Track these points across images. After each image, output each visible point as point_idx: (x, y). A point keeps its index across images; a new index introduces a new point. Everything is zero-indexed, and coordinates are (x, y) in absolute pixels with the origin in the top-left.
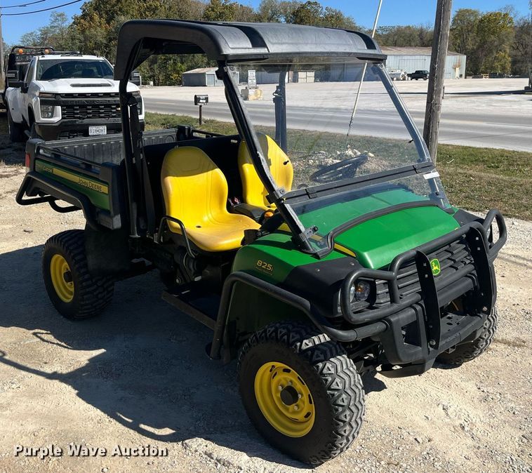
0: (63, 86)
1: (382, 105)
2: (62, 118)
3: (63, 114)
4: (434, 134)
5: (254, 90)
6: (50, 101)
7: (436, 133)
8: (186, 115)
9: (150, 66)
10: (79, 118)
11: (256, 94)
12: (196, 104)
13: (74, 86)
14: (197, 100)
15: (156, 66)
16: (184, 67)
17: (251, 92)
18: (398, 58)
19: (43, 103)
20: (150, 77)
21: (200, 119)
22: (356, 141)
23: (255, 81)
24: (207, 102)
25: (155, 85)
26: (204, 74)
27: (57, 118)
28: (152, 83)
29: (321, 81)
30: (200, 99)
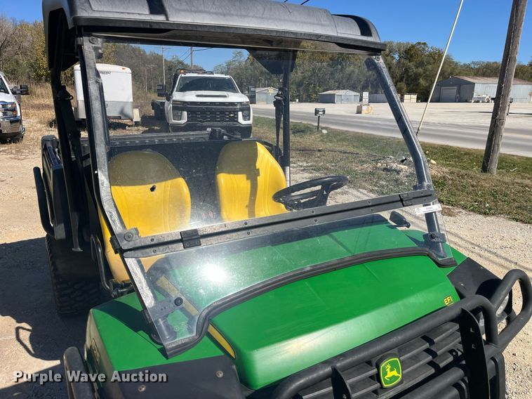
0: (191, 96)
1: (465, 121)
2: (188, 121)
3: (188, 118)
4: (496, 146)
5: (366, 107)
6: (180, 107)
7: (498, 145)
8: (309, 123)
9: (297, 88)
10: (200, 121)
11: (368, 109)
12: (316, 115)
13: (198, 96)
14: (317, 112)
15: (301, 89)
16: (320, 90)
17: (364, 108)
18: (485, 85)
19: (174, 108)
20: (297, 96)
21: (318, 127)
22: (434, 148)
23: (367, 100)
24: (324, 113)
25: (299, 101)
26: (334, 94)
27: (184, 120)
28: (297, 100)
29: (421, 102)
30: (319, 111)
